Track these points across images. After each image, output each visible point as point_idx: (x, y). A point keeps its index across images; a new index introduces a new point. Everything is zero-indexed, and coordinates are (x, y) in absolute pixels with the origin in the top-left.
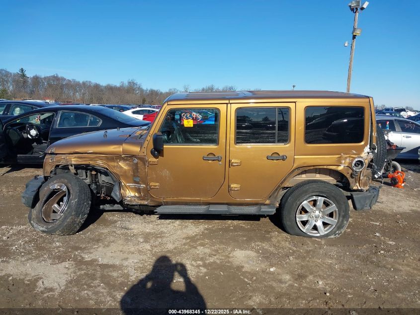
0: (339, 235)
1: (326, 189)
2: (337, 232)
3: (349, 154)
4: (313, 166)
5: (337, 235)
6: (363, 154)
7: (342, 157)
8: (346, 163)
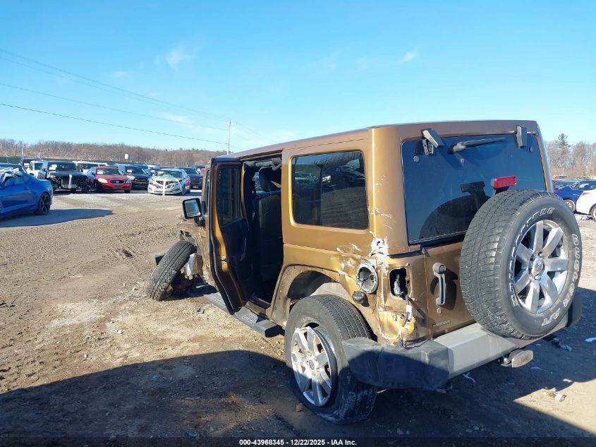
0: (336, 418)
3: (348, 251)
5: (333, 418)
6: (370, 255)
7: (340, 255)
8: (347, 270)
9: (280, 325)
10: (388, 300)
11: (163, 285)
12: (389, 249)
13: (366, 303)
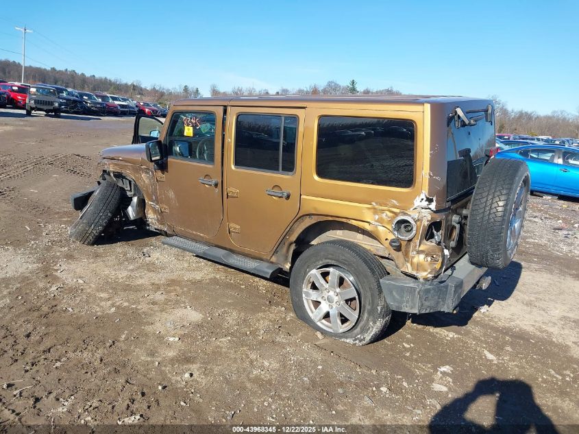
0: (360, 341)
1: (344, 258)
2: (359, 336)
3: (386, 205)
4: (332, 216)
5: (357, 342)
6: (411, 209)
7: (375, 209)
8: (380, 221)
9: (282, 267)
10: (422, 246)
11: (96, 230)
12: (436, 206)
13: (398, 249)
